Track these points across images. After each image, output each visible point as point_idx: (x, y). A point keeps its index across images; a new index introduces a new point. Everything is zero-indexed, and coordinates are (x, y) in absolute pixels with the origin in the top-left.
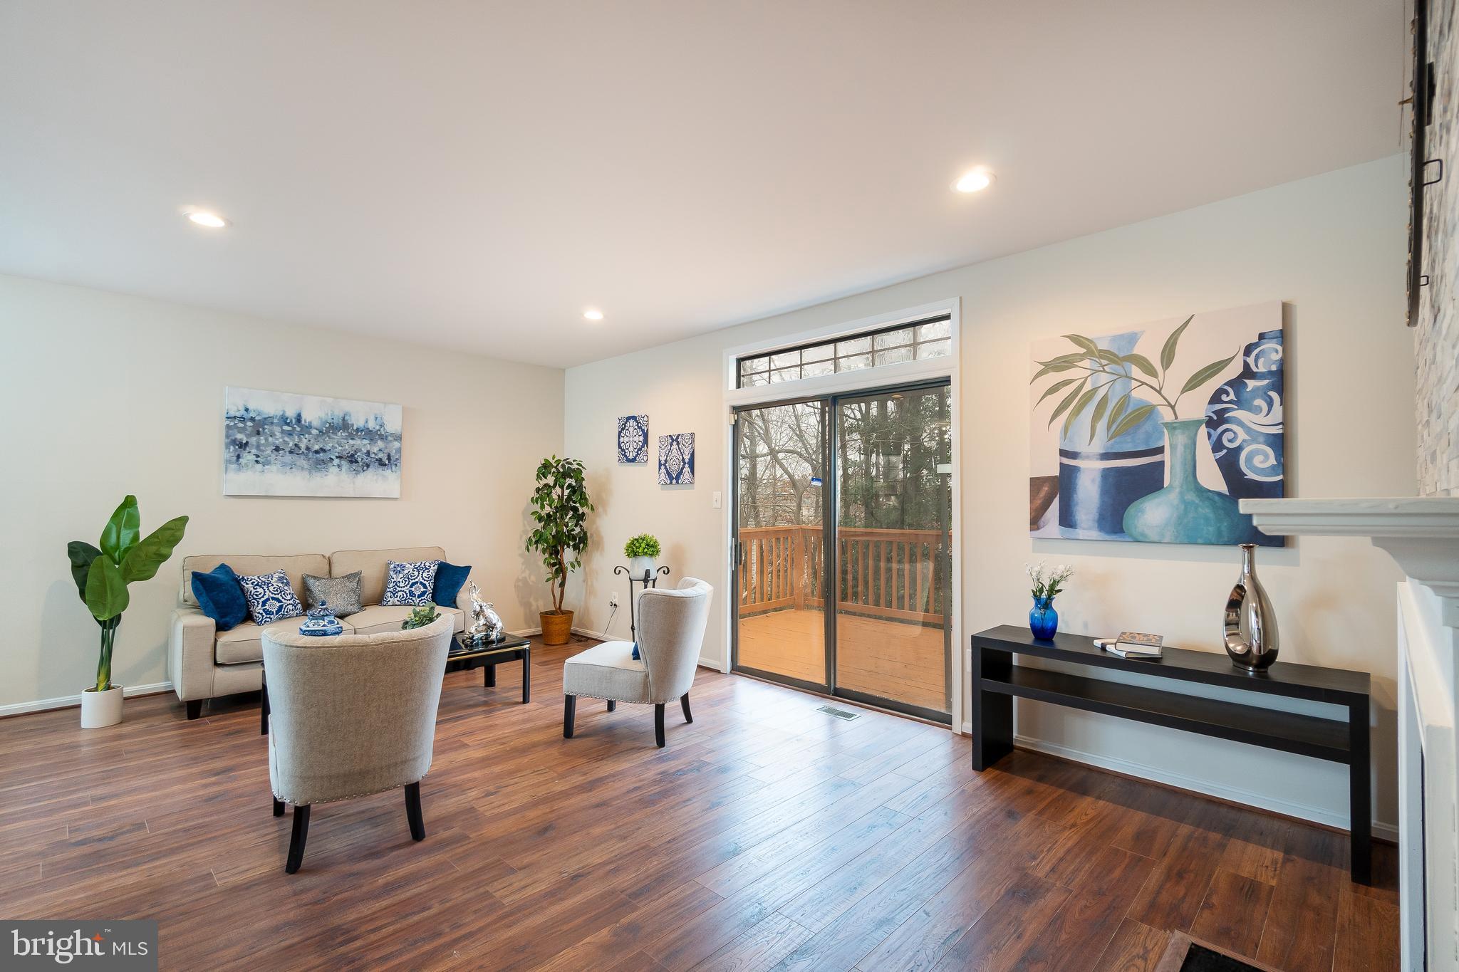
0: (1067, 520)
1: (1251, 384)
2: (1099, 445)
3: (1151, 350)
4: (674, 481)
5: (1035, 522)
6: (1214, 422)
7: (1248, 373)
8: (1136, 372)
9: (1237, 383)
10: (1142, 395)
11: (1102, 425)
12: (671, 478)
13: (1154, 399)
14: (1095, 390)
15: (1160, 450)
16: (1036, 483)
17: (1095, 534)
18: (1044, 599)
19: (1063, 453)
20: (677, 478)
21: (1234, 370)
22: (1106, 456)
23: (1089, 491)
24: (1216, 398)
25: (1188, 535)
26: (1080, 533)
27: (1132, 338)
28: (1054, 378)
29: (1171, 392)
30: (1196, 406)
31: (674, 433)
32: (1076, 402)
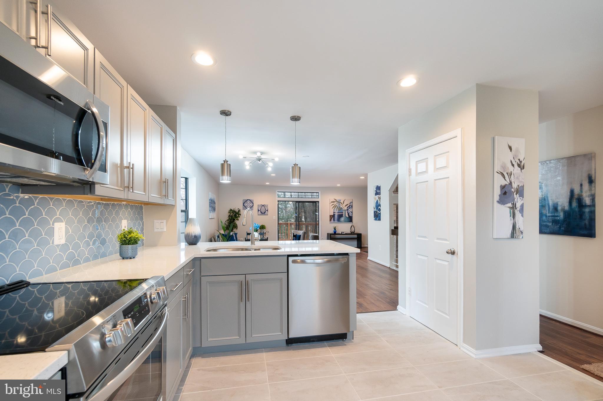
0: (334, 220)
1: (350, 207)
2: (337, 212)
3: (342, 202)
4: (263, 214)
5: (330, 220)
6: (347, 210)
7: (350, 205)
8: (341, 204)
9: (349, 206)
10: (341, 206)
11: (337, 209)
12: (262, 213)
13: (342, 207)
14: (337, 206)
15: (343, 213)
16: (330, 216)
17: (337, 222)
18: (335, 229)
19: (334, 212)
20: (264, 213)
21: (349, 205)
22: (338, 213)
23: (336, 216)
24: (347, 208)
25: (345, 221)
26: (335, 221)
27: (340, 200)
28: (333, 203)
29: (344, 206)
30: (346, 208)
31: (263, 204)
32: (335, 206)
